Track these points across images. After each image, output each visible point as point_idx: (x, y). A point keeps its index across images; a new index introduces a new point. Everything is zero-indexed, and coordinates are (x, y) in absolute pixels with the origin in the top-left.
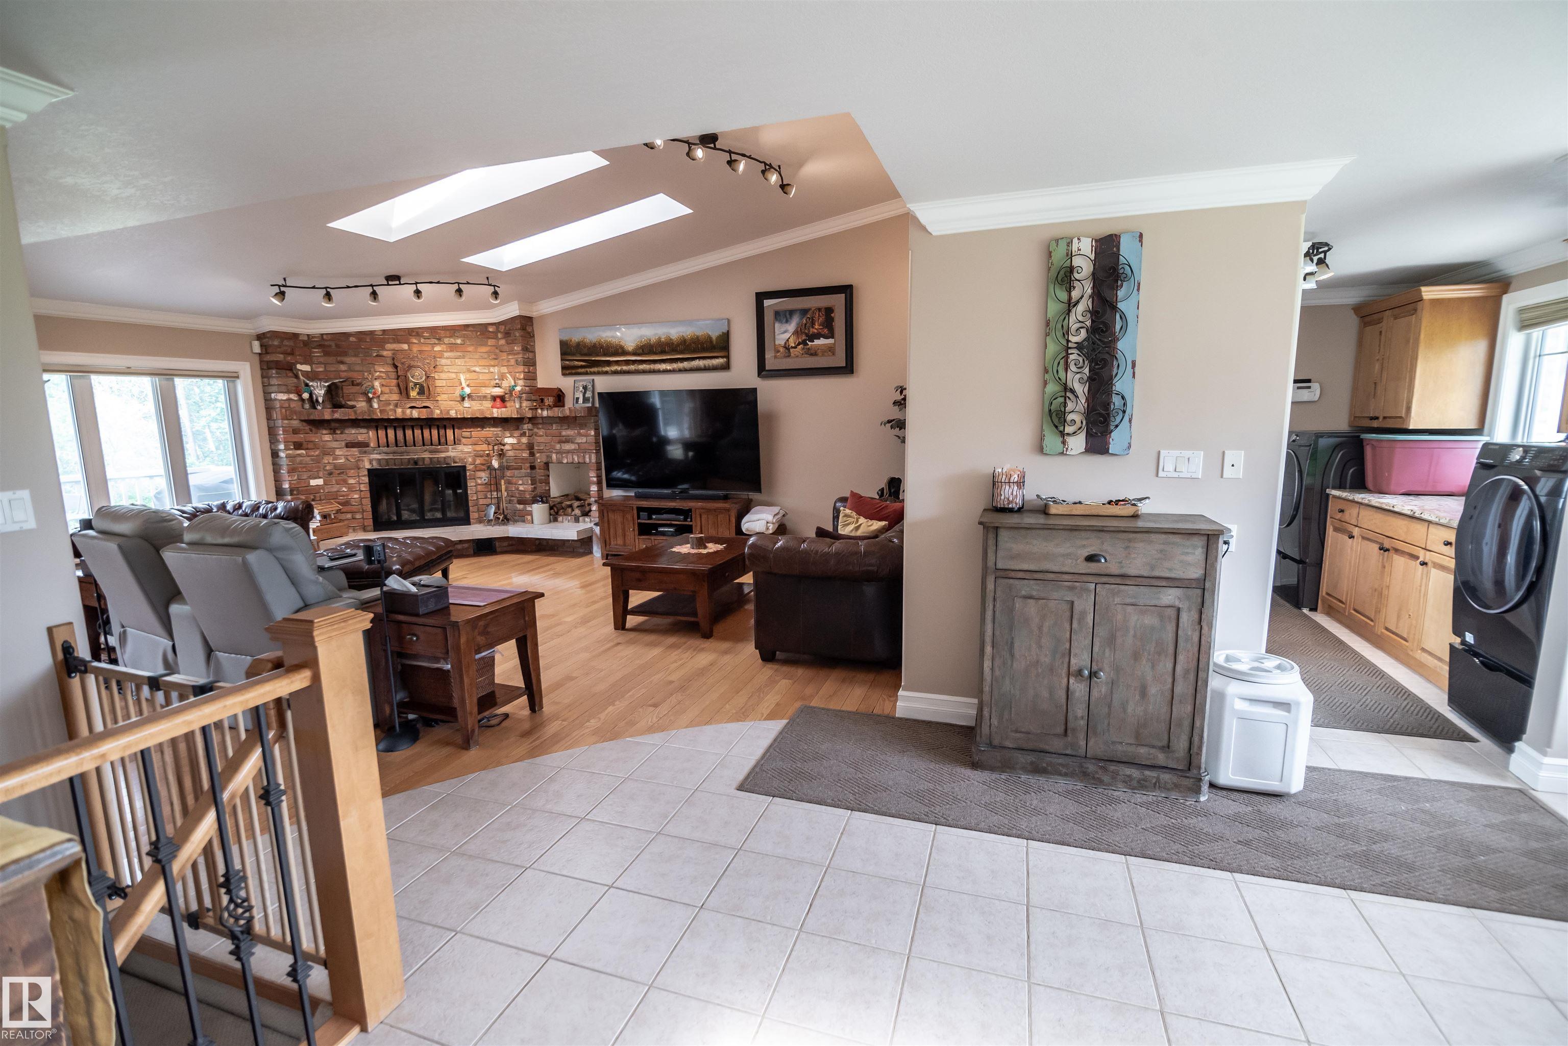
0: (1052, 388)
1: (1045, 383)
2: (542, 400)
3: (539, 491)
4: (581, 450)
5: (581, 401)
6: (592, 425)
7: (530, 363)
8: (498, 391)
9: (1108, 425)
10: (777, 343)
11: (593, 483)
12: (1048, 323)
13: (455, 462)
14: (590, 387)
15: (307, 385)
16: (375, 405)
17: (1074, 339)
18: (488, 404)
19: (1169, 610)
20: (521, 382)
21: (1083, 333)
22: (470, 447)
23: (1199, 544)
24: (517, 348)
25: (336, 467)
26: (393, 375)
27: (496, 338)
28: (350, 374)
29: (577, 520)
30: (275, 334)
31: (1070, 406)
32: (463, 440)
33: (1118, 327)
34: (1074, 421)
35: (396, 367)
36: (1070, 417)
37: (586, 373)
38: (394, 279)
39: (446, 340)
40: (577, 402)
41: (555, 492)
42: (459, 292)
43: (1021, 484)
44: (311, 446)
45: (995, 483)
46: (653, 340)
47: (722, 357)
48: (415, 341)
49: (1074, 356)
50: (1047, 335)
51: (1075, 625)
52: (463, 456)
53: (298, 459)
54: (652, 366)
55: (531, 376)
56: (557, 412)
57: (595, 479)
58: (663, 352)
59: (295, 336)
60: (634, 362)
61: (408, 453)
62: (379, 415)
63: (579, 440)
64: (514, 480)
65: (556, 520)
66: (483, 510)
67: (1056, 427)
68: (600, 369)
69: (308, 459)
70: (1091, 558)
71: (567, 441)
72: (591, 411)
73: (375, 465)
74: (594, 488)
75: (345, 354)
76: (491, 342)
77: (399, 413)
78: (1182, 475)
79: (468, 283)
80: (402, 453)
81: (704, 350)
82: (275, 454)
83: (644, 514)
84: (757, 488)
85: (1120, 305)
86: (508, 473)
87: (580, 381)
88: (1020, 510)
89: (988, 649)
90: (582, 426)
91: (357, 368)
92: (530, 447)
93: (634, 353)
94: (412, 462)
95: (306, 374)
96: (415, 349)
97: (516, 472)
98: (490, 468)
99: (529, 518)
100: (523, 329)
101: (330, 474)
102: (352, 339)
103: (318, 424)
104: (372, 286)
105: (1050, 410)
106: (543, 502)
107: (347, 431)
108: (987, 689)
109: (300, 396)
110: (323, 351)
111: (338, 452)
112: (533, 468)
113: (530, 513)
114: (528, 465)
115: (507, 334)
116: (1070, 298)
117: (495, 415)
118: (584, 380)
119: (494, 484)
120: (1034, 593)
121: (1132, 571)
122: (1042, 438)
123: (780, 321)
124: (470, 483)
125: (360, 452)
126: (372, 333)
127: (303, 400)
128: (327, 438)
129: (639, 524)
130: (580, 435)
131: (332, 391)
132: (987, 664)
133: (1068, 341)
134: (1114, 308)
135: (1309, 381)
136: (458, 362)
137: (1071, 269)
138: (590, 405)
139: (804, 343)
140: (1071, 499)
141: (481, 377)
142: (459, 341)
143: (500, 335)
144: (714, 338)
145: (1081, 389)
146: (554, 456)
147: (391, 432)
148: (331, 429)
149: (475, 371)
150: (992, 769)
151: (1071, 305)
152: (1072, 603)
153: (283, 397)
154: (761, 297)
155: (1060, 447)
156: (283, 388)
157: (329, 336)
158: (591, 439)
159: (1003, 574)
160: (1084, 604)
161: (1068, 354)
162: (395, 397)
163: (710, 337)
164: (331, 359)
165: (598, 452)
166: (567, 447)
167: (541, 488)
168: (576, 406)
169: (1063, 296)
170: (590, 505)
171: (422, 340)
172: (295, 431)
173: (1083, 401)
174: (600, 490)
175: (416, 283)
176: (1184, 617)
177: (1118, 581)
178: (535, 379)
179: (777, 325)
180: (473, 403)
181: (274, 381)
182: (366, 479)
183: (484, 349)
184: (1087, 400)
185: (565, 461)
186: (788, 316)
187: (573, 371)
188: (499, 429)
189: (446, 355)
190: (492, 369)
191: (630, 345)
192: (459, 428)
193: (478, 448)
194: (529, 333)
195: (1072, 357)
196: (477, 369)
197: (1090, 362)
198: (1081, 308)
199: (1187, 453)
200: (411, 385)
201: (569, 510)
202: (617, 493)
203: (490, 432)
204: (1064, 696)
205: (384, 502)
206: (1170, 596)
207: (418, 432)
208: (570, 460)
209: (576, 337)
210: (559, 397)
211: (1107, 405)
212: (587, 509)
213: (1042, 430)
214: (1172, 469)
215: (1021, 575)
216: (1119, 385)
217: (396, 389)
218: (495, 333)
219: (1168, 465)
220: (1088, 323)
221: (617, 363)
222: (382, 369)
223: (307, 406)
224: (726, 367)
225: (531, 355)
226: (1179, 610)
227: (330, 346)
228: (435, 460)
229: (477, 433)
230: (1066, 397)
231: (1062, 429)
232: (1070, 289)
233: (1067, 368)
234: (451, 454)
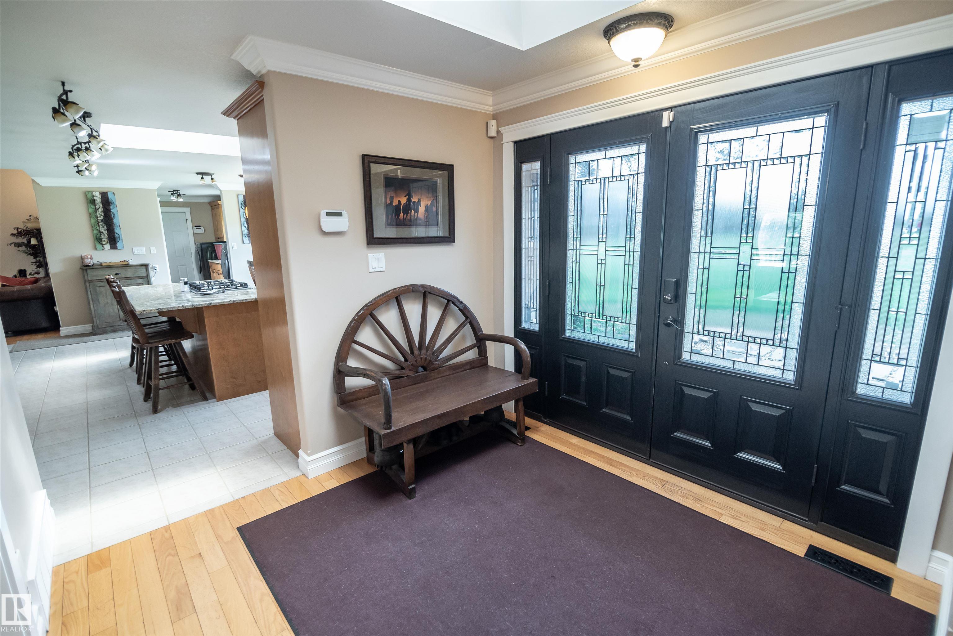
0: (95, 232)
1: (93, 230)
9: (116, 242)
12: (90, 214)
17: (100, 219)
21: (102, 217)
23: (144, 267)
31: (102, 237)
33: (112, 216)
34: (105, 241)
36: (103, 240)
43: (91, 258)
45: (82, 259)
49: (101, 223)
50: (91, 217)
67: (99, 242)
70: (117, 274)
78: (140, 254)
85: (112, 210)
88: (93, 266)
89: (91, 302)
105: (96, 238)
108: (93, 313)
116: (96, 208)
121: (129, 276)
122: (95, 246)
132: (92, 306)
133: (98, 219)
134: (110, 211)
135: (200, 226)
137: (94, 200)
140: (108, 261)
145: (105, 232)
150: (100, 334)
151: (96, 210)
155: (102, 248)
159: (91, 281)
161: (98, 223)
169: (94, 207)
173: (106, 235)
177: (125, 279)
184: (108, 235)
195: (100, 223)
197: (106, 225)
198: (100, 210)
199: (139, 248)
204: (117, 310)
206: (140, 281)
211: (114, 236)
213: (95, 244)
215: (98, 281)
216: (116, 231)
219: (136, 251)
220: (103, 215)
230: (101, 234)
231: (101, 243)
232: (95, 205)
233: (99, 226)
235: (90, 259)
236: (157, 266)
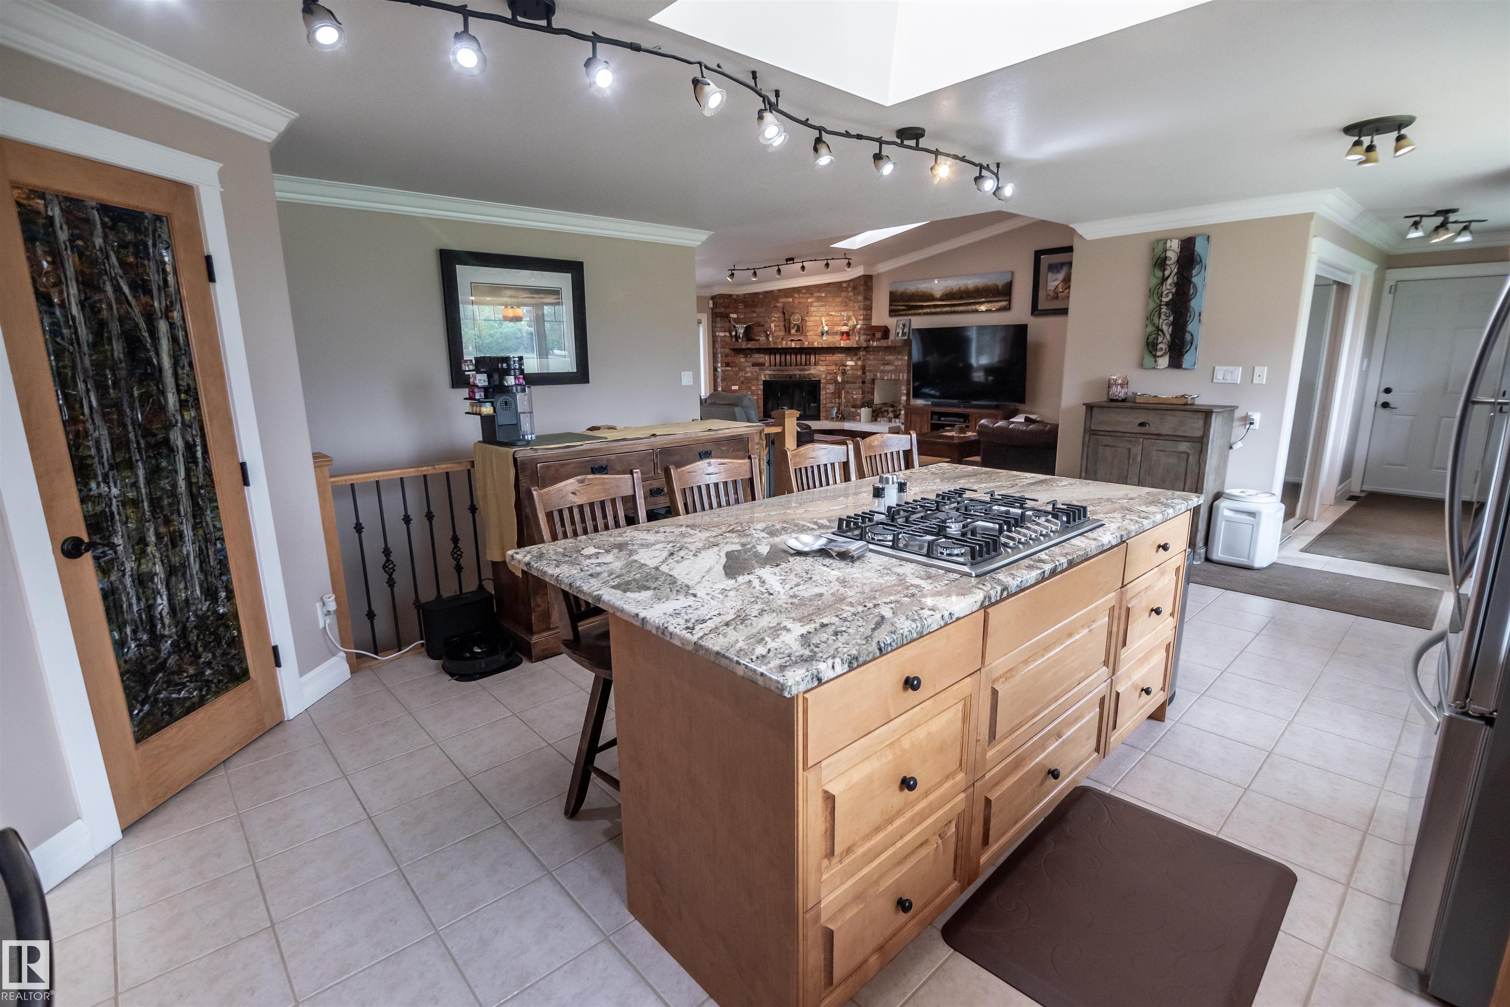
0: (1150, 329)
1: (1147, 326)
2: (874, 335)
3: (866, 399)
4: (897, 370)
5: (900, 334)
6: (906, 353)
7: (868, 308)
8: (845, 329)
9: (1182, 351)
10: (1049, 288)
11: (904, 394)
12: (1149, 290)
13: (814, 377)
14: (907, 324)
15: (735, 327)
16: (771, 339)
17: (1165, 300)
18: (838, 338)
19: (1183, 455)
20: (861, 322)
21: (1170, 296)
22: (825, 367)
24: (860, 298)
25: (746, 378)
26: (782, 319)
27: (847, 291)
28: (759, 319)
29: (890, 421)
30: (721, 296)
31: (1160, 339)
32: (820, 362)
33: (1191, 292)
34: (1161, 349)
35: (784, 314)
36: (1159, 346)
37: (906, 315)
38: (790, 260)
39: (816, 295)
40: (898, 336)
41: (877, 400)
42: (827, 265)
43: (1126, 385)
44: (733, 365)
45: (1110, 385)
46: (955, 289)
47: (1005, 301)
48: (797, 296)
49: (1164, 309)
50: (1148, 297)
51: (1131, 462)
52: (819, 373)
53: (727, 373)
54: (953, 309)
55: (868, 318)
56: (883, 343)
57: (905, 392)
58: (961, 298)
59: (731, 296)
60: (941, 306)
61: (787, 370)
62: (772, 346)
63: (897, 363)
64: (851, 391)
65: (876, 420)
66: (829, 410)
67: (1151, 352)
68: (915, 311)
69: (732, 373)
70: (1142, 424)
71: (888, 364)
72: (908, 343)
73: (768, 378)
74: (904, 398)
75: (756, 306)
76: (843, 294)
77: (784, 344)
78: (1227, 382)
79: (833, 259)
80: (783, 371)
81: (991, 296)
82: (715, 370)
83: (935, 417)
84: (1022, 401)
85: (1194, 280)
86: (847, 386)
87: (901, 320)
88: (1124, 400)
90: (900, 353)
91: (763, 315)
92: (863, 368)
93: (941, 299)
94: (789, 376)
95: (734, 319)
96: (796, 301)
97: (852, 385)
98: (836, 382)
99: (858, 417)
100: (866, 284)
101: (743, 383)
102: (761, 296)
103: (738, 351)
104: (778, 265)
105: (1148, 342)
106: (868, 407)
107: (753, 356)
109: (731, 334)
110: (745, 305)
111: (748, 369)
112: (864, 382)
113: (859, 415)
114: (861, 380)
115: (855, 288)
116: (1164, 275)
117: (842, 346)
118: (903, 319)
119: (837, 394)
120: (1110, 444)
121: (1164, 432)
122: (1143, 358)
123: (1053, 272)
124: (823, 392)
125: (760, 370)
126: (772, 292)
127: (731, 336)
128: (743, 360)
129: (932, 424)
130: (897, 359)
131: (748, 330)
133: (1161, 301)
134: (1190, 282)
136: (822, 309)
137: (1166, 258)
138: (906, 338)
140: (1151, 394)
141: (835, 319)
142: (823, 295)
143: (850, 289)
144: (1000, 287)
145: (1167, 330)
146: (879, 375)
147: (778, 357)
148: (745, 354)
149: (831, 315)
151: (1164, 279)
152: (1130, 450)
153: (722, 334)
154: (1038, 254)
155: (1153, 364)
156: (723, 329)
157: (748, 295)
158: (905, 363)
159: (1095, 433)
160: (1137, 450)
161: (1161, 309)
162: (782, 334)
163: (997, 286)
164: (749, 310)
165: (909, 372)
166: (889, 368)
167: (869, 396)
168: (897, 338)
169: (1160, 274)
170: (900, 410)
171: (801, 295)
172: (727, 356)
173: (1168, 337)
174: (908, 400)
175: (803, 262)
176: (1191, 459)
177: (1155, 437)
178: (870, 319)
179: (1050, 275)
180: (829, 337)
181: (718, 325)
182: (762, 387)
183: (839, 299)
184: (1171, 335)
185: (886, 378)
186: (1059, 267)
187: (897, 313)
188: (844, 355)
189: (815, 304)
190: (842, 313)
191: (938, 294)
192: (819, 354)
193: (829, 368)
194: (869, 287)
195: (1163, 310)
196: (833, 314)
197: (1174, 313)
198: (1170, 281)
199: (1231, 368)
200: (792, 325)
201: (886, 413)
202: (920, 402)
203: (838, 357)
205: (771, 402)
206: (1184, 447)
207: (793, 357)
208: (889, 378)
209: (901, 288)
210: (885, 332)
211: (1183, 339)
212: (898, 413)
213: (1141, 355)
214: (1221, 378)
215: (1103, 433)
216: (1190, 327)
217: (783, 328)
218: (847, 288)
219: (1219, 376)
220: (1174, 290)
221: (928, 307)
222: (776, 315)
223: (734, 340)
224: (1007, 308)
225: (869, 302)
226: (1188, 455)
227: (748, 301)
228: (803, 375)
229: (830, 358)
230: (1158, 334)
231: (1154, 353)
232: (1164, 270)
233: (1160, 317)
234: (812, 372)
235: (1119, 387)
236: (1256, 417)
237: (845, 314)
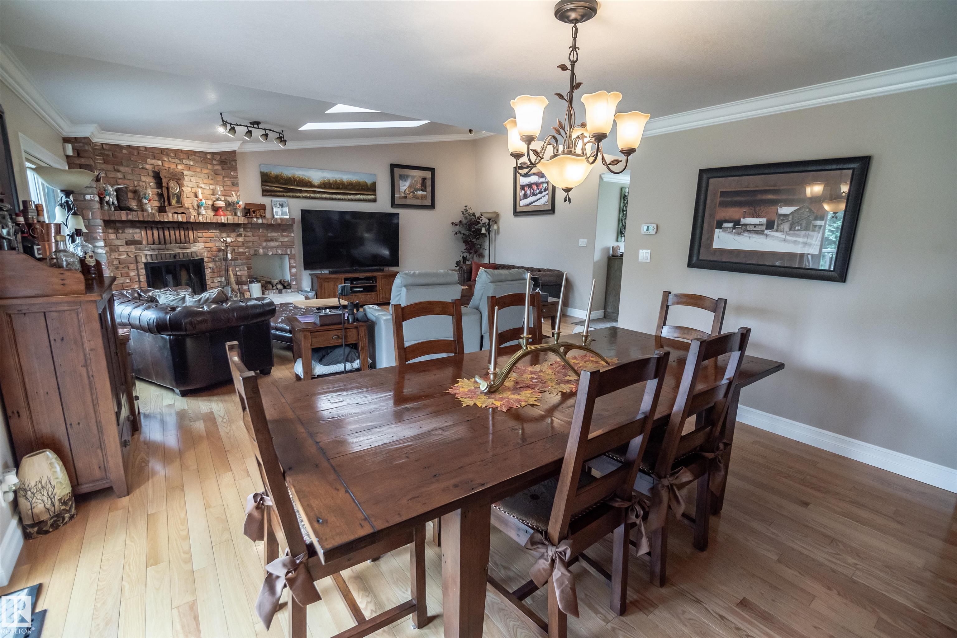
4: (283, 246)
5: (280, 214)
8: (219, 204)
10: (400, 191)
11: (293, 267)
13: (197, 256)
14: (285, 205)
15: (105, 189)
16: (148, 210)
22: (203, 244)
24: (233, 174)
27: (212, 164)
28: (124, 182)
30: (88, 140)
32: (199, 239)
37: (283, 196)
38: (256, 124)
39: (184, 161)
40: (276, 214)
46: (332, 180)
47: (373, 195)
48: (166, 159)
52: (200, 251)
54: (331, 196)
58: (338, 188)
60: (319, 192)
61: (167, 249)
63: (282, 239)
65: (264, 293)
68: (294, 194)
71: (272, 240)
73: (150, 260)
75: (121, 164)
76: (210, 167)
80: (163, 250)
81: (363, 190)
84: (398, 264)
87: (276, 201)
90: (284, 230)
91: (130, 177)
92: (245, 244)
93: (319, 187)
94: (172, 256)
96: (168, 166)
98: (215, 260)
101: (117, 268)
104: (247, 126)
106: (257, 282)
107: (126, 231)
109: (102, 198)
110: (104, 159)
111: (121, 249)
112: (248, 259)
113: (250, 290)
114: (244, 257)
115: (221, 162)
117: (223, 221)
118: (280, 200)
119: (217, 271)
123: (402, 180)
124: (207, 272)
125: (136, 249)
126: (137, 148)
128: (116, 236)
130: (283, 236)
131: (118, 195)
136: (193, 179)
138: (288, 216)
139: (413, 192)
141: (205, 192)
142: (192, 163)
143: (215, 162)
144: (369, 184)
147: (155, 232)
148: (115, 229)
149: (201, 187)
154: (393, 167)
157: (108, 146)
158: (292, 239)
163: (366, 184)
164: (110, 167)
166: (272, 244)
168: (276, 217)
170: (290, 280)
171: (170, 159)
174: (298, 271)
179: (400, 182)
180: (205, 211)
182: (143, 269)
183: (206, 171)
185: (270, 253)
186: (407, 178)
187: (273, 194)
188: (218, 231)
189: (185, 173)
192: (196, 230)
193: (208, 245)
194: (235, 164)
196: (203, 186)
200: (171, 195)
201: (276, 286)
203: (213, 233)
207: (172, 233)
208: (274, 253)
209: (273, 170)
210: (262, 210)
218: (211, 160)
221: (307, 191)
222: (146, 180)
223: (106, 207)
224: (375, 200)
227: (108, 155)
228: (186, 254)
229: (206, 234)
234: (193, 250)
237: (212, 187)
